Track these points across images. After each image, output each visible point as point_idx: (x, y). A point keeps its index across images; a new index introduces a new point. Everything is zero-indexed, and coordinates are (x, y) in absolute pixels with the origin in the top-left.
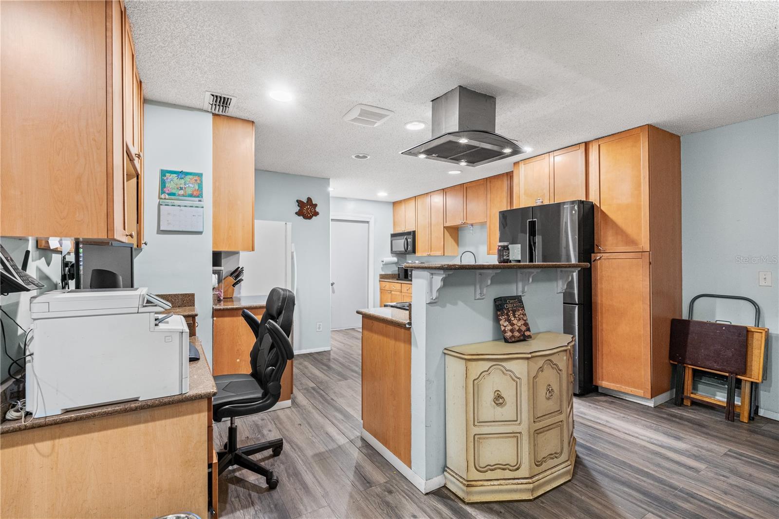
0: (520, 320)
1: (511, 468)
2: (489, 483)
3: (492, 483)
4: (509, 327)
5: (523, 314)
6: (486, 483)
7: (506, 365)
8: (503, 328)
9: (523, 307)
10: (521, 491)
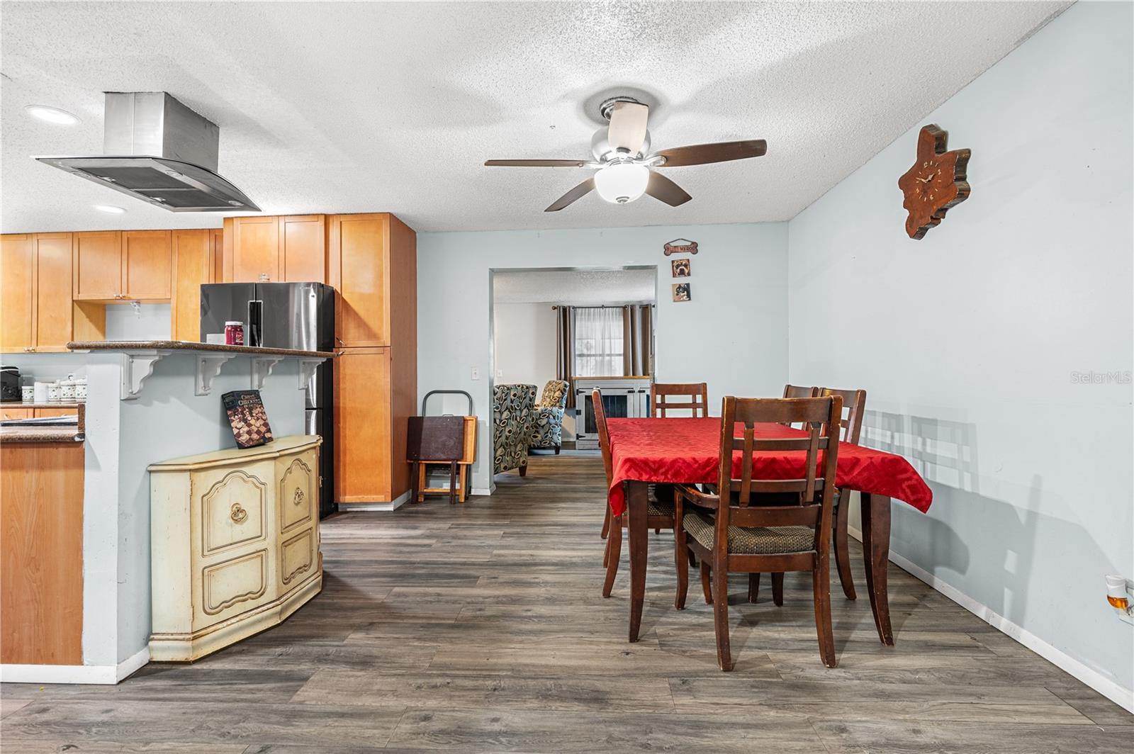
0: (258, 419)
1: (254, 596)
2: (225, 624)
3: (229, 622)
4: (246, 429)
5: (261, 413)
6: (220, 626)
7: (247, 469)
8: (235, 431)
9: (262, 404)
10: (267, 618)
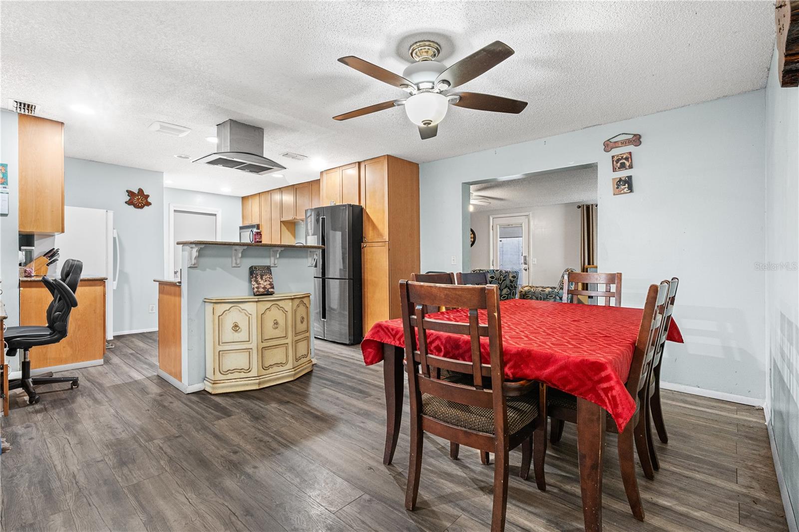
0: (266, 281)
1: (245, 371)
2: (229, 381)
3: (231, 381)
4: (256, 285)
5: (269, 278)
6: (227, 381)
7: (241, 306)
8: (253, 286)
9: (271, 273)
10: (251, 384)
